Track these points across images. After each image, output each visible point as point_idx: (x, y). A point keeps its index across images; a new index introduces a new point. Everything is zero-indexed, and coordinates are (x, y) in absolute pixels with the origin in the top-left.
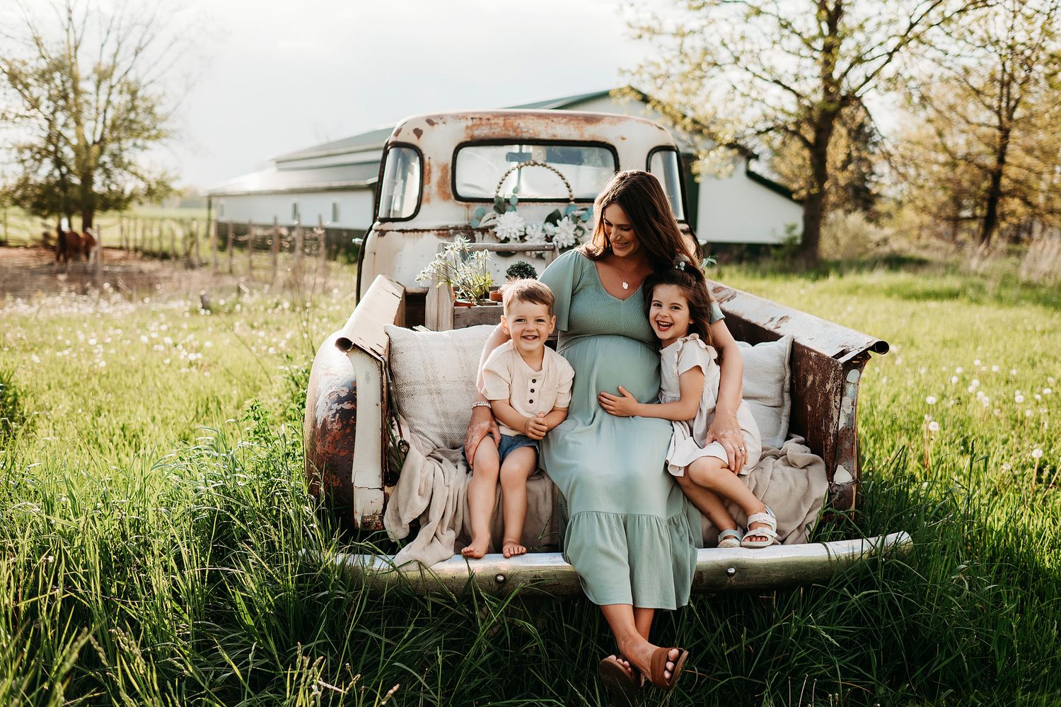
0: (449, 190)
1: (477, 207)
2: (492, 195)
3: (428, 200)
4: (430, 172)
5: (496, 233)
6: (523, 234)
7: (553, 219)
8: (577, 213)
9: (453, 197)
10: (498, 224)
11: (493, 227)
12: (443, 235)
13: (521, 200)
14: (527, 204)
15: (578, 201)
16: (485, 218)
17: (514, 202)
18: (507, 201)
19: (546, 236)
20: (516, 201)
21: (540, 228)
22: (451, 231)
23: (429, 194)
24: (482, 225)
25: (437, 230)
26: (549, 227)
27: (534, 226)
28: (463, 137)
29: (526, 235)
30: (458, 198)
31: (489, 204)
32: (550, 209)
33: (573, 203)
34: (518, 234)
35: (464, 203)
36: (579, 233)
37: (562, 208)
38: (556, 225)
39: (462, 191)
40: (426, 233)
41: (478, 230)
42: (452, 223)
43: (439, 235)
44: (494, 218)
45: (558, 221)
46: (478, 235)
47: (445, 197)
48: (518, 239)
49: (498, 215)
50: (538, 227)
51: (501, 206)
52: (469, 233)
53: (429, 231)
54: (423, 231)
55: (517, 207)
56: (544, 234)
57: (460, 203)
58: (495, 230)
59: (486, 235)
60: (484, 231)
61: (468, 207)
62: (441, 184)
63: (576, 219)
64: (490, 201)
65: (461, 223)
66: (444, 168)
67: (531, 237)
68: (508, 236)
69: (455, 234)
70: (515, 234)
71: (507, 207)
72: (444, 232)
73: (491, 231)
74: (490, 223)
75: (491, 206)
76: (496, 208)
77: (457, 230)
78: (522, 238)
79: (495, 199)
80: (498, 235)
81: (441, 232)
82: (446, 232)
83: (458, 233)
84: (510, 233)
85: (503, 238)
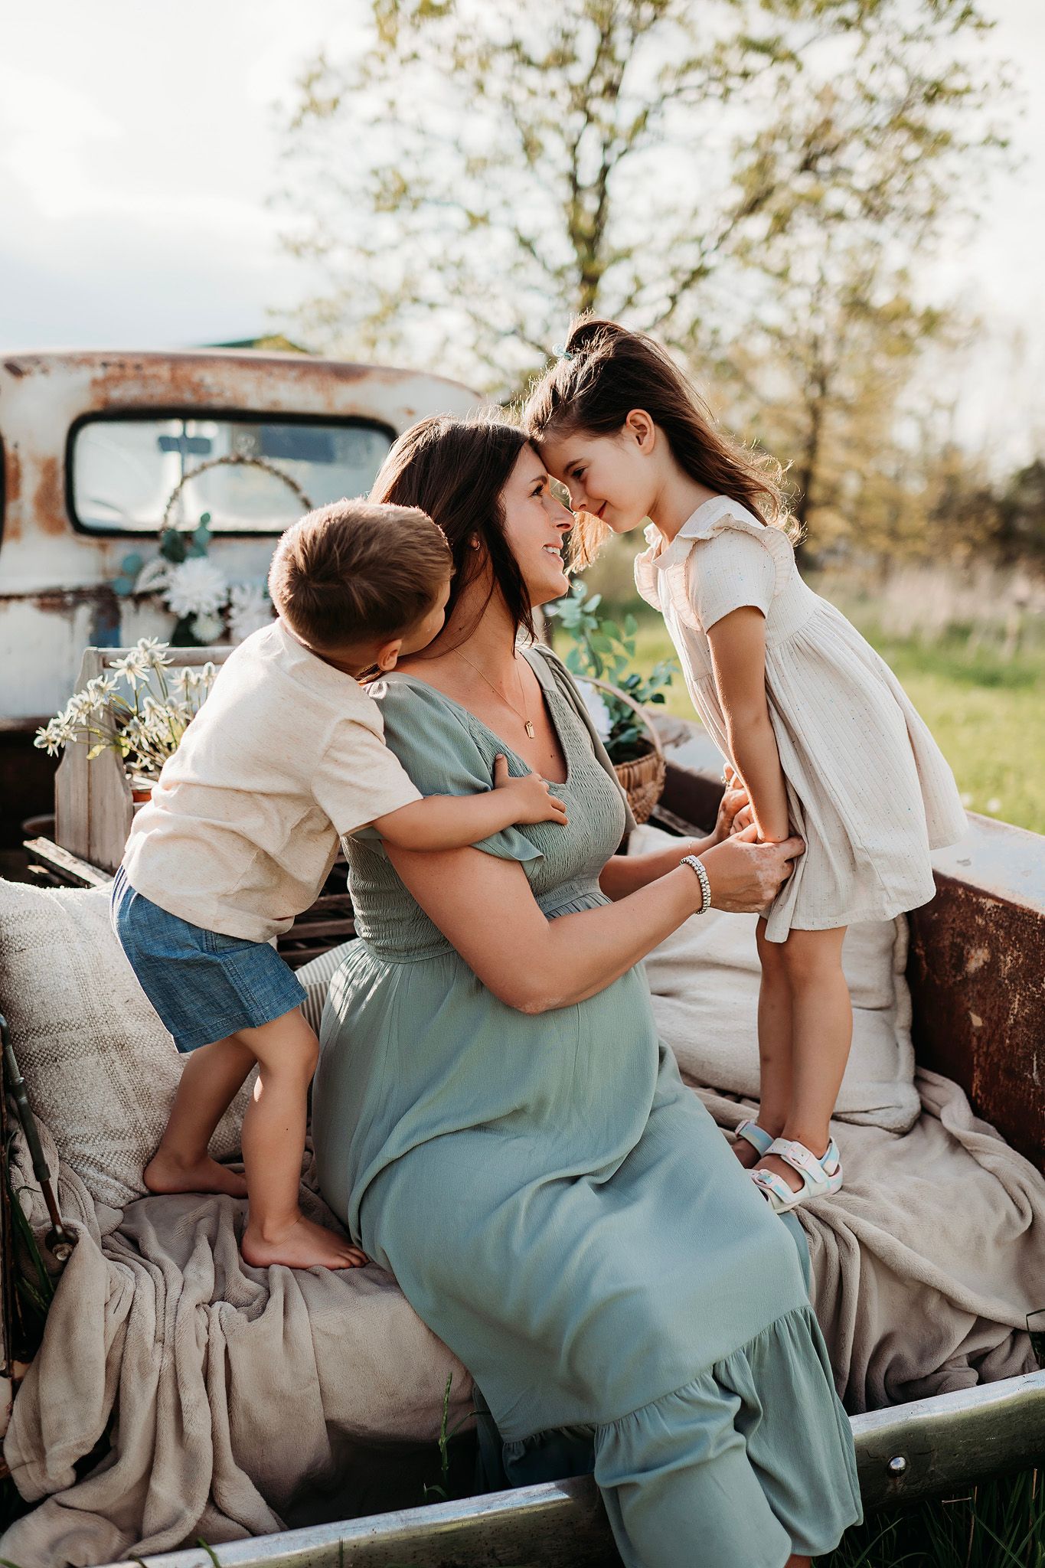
0: (61, 512)
1: (122, 550)
2: (153, 522)
3: (16, 534)
4: (17, 474)
5: (167, 604)
6: (224, 604)
9: (69, 527)
10: (173, 586)
11: (161, 591)
12: (51, 606)
13: (218, 535)
14: (231, 541)
16: (147, 574)
17: (202, 538)
18: (189, 536)
20: (207, 536)
22: (69, 599)
23: (17, 521)
24: (136, 586)
25: (39, 597)
27: (248, 587)
28: (86, 403)
29: (230, 605)
30: (81, 529)
31: (148, 542)
34: (216, 605)
35: (94, 541)
39: (89, 513)
41: (129, 596)
42: (70, 582)
44: (164, 573)
46: (126, 607)
47: (52, 526)
48: (216, 615)
49: (170, 567)
50: (254, 588)
51: (176, 547)
52: (106, 603)
53: (20, 597)
55: (209, 549)
57: (85, 539)
58: (166, 597)
59: (143, 606)
60: (143, 598)
61: (103, 547)
62: (44, 499)
64: (152, 535)
65: (89, 579)
66: (48, 467)
67: (242, 610)
68: (194, 609)
69: (76, 604)
70: (209, 604)
71: (188, 548)
72: (53, 600)
73: (158, 600)
74: (156, 584)
75: (153, 547)
76: (164, 552)
77: (80, 595)
78: (224, 612)
79: (163, 535)
80: (174, 607)
81: (47, 601)
82: (56, 601)
83: (85, 602)
84: (199, 604)
85: (183, 614)
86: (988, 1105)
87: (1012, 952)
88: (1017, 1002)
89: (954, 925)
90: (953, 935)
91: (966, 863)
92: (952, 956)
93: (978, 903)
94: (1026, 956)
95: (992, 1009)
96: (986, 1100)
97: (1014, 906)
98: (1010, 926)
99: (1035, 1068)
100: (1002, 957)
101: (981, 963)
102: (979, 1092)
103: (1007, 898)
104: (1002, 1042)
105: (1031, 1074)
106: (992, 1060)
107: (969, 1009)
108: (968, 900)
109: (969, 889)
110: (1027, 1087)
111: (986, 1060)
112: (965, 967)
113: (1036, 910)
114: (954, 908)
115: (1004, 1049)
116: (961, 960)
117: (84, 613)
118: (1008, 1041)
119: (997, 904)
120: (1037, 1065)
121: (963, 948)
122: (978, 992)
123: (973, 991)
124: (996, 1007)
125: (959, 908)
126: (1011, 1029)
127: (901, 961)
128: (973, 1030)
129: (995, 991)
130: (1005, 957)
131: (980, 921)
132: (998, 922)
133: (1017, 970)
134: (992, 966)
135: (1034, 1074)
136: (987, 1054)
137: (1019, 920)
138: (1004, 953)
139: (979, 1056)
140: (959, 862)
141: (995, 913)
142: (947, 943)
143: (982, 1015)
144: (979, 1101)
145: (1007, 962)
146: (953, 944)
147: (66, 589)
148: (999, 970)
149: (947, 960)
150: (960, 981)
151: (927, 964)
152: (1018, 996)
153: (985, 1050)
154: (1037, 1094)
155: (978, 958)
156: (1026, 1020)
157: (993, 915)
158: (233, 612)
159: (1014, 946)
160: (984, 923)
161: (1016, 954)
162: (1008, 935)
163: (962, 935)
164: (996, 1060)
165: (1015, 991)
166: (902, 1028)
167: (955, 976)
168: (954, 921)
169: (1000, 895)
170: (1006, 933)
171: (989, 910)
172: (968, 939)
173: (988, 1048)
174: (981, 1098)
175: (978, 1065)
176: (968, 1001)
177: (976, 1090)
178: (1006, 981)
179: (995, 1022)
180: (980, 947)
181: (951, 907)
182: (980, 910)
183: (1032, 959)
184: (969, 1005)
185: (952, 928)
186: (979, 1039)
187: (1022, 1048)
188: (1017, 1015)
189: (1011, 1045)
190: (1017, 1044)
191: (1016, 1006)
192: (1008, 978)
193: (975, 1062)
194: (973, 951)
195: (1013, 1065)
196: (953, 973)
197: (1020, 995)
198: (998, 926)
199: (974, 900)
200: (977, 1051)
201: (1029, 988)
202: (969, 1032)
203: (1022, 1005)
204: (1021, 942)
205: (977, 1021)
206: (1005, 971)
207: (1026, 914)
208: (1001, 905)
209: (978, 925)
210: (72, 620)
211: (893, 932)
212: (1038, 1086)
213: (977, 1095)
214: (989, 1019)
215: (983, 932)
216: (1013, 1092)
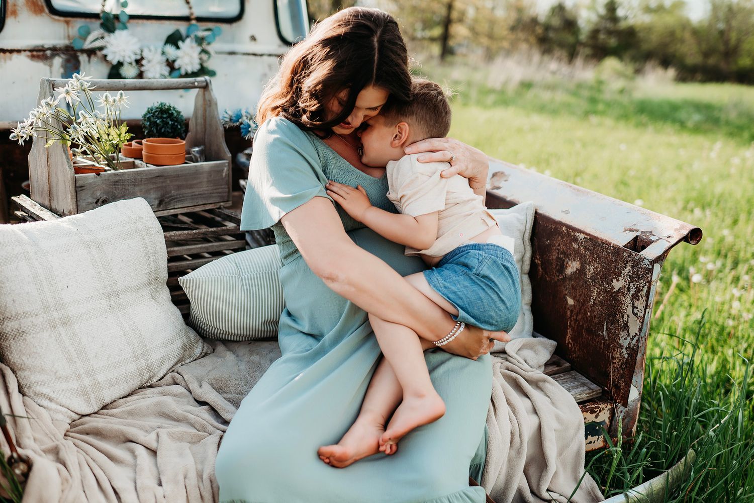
0: (41, 1)
1: (79, 23)
2: (96, 8)
3: (14, 13)
5: (105, 56)
6: (138, 57)
7: (174, 40)
8: (201, 34)
9: (47, 10)
10: (108, 45)
11: (101, 49)
12: (38, 57)
13: (132, 17)
14: (140, 21)
15: (200, 19)
16: (91, 38)
17: (124, 19)
18: (116, 17)
19: (167, 60)
20: (126, 17)
21: (160, 51)
22: (48, 53)
23: (14, 5)
24: (87, 45)
25: (31, 51)
26: (171, 50)
27: (152, 48)
29: (142, 58)
30: (54, 11)
31: (93, 20)
32: (169, 28)
33: (194, 22)
34: (134, 58)
35: (62, 19)
36: (205, 57)
37: (182, 27)
38: (178, 48)
39: (58, 3)
40: (15, 55)
41: (83, 51)
42: (48, 42)
43: (33, 57)
44: (102, 38)
45: (180, 43)
46: (83, 58)
47: (37, 10)
48: (134, 64)
49: (106, 34)
50: (156, 49)
51: (110, 23)
52: (71, 55)
53: (19, 51)
54: (11, 51)
55: (128, 25)
56: (164, 59)
57: (57, 17)
58: (104, 52)
59: (94, 59)
60: (91, 52)
61: (67, 23)
63: (200, 41)
64: (95, 16)
65: (61, 42)
67: (149, 62)
68: (121, 60)
69: (53, 56)
70: (130, 57)
71: (117, 24)
72: (39, 53)
73: (99, 53)
74: (98, 44)
75: (97, 23)
76: (103, 26)
77: (55, 51)
78: (138, 62)
79: (101, 15)
80: (109, 58)
81: (35, 53)
82: (41, 53)
83: (58, 55)
84: (124, 57)
85: (115, 62)
86: (575, 348)
87: (594, 264)
88: (596, 292)
89: (559, 248)
90: (558, 253)
91: (567, 212)
92: (557, 264)
93: (574, 236)
94: (603, 267)
95: (580, 295)
96: (574, 345)
97: (597, 238)
98: (594, 249)
99: (605, 329)
100: (588, 267)
101: (575, 269)
102: (570, 340)
103: (592, 234)
104: (585, 314)
105: (602, 333)
106: (579, 323)
107: (566, 295)
108: (569, 234)
109: (569, 227)
110: (600, 340)
111: (575, 323)
112: (565, 271)
113: (610, 241)
114: (560, 238)
115: (587, 318)
116: (562, 267)
117: (58, 61)
118: (589, 314)
119: (586, 236)
120: (606, 328)
121: (564, 261)
122: (572, 285)
123: (569, 285)
124: (583, 295)
125: (562, 238)
126: (591, 307)
127: (527, 267)
128: (568, 307)
129: (583, 285)
130: (589, 266)
131: (575, 246)
132: (586, 247)
133: (597, 274)
134: (581, 272)
135: (604, 333)
136: (576, 320)
137: (599, 246)
138: (589, 264)
139: (571, 321)
140: (562, 211)
141: (585, 241)
142: (554, 257)
143: (574, 298)
144: (570, 346)
145: (591, 270)
146: (558, 258)
147: (46, 46)
148: (585, 274)
149: (554, 267)
150: (561, 279)
151: (542, 268)
152: (596, 289)
153: (575, 317)
154: (605, 344)
155: (573, 266)
156: (600, 302)
157: (583, 243)
158: (144, 62)
159: (595, 260)
160: (577, 247)
161: (596, 265)
162: (592, 254)
163: (564, 253)
164: (581, 324)
165: (595, 286)
166: (526, 304)
167: (558, 276)
168: (559, 245)
169: (588, 232)
170: (591, 253)
171: (581, 240)
172: (567, 255)
173: (577, 317)
174: (571, 344)
175: (570, 326)
176: (566, 290)
177: (568, 340)
178: (590, 280)
179: (582, 303)
180: (574, 260)
181: (558, 238)
182: (575, 240)
183: (606, 268)
184: (566, 293)
185: (558, 249)
186: (572, 311)
187: (598, 318)
188: (595, 300)
189: (590, 316)
190: (595, 316)
191: (595, 294)
192: (591, 278)
193: (568, 324)
194: (570, 263)
195: (592, 327)
196: (557, 274)
197: (598, 288)
198: (586, 249)
199: (572, 233)
200: (570, 318)
201: (603, 285)
202: (565, 307)
203: (599, 294)
204: (600, 258)
205: (571, 302)
206: (589, 275)
207: (604, 243)
208: (588, 237)
209: (574, 248)
210: (51, 66)
211: (523, 250)
212: (607, 340)
213: (569, 342)
214: (578, 301)
215: (577, 252)
216: (591, 342)
